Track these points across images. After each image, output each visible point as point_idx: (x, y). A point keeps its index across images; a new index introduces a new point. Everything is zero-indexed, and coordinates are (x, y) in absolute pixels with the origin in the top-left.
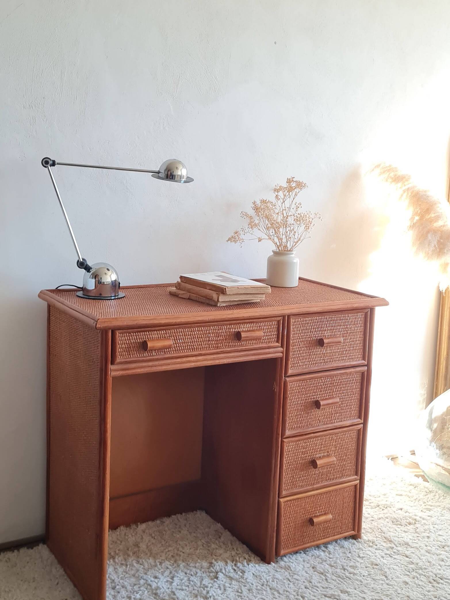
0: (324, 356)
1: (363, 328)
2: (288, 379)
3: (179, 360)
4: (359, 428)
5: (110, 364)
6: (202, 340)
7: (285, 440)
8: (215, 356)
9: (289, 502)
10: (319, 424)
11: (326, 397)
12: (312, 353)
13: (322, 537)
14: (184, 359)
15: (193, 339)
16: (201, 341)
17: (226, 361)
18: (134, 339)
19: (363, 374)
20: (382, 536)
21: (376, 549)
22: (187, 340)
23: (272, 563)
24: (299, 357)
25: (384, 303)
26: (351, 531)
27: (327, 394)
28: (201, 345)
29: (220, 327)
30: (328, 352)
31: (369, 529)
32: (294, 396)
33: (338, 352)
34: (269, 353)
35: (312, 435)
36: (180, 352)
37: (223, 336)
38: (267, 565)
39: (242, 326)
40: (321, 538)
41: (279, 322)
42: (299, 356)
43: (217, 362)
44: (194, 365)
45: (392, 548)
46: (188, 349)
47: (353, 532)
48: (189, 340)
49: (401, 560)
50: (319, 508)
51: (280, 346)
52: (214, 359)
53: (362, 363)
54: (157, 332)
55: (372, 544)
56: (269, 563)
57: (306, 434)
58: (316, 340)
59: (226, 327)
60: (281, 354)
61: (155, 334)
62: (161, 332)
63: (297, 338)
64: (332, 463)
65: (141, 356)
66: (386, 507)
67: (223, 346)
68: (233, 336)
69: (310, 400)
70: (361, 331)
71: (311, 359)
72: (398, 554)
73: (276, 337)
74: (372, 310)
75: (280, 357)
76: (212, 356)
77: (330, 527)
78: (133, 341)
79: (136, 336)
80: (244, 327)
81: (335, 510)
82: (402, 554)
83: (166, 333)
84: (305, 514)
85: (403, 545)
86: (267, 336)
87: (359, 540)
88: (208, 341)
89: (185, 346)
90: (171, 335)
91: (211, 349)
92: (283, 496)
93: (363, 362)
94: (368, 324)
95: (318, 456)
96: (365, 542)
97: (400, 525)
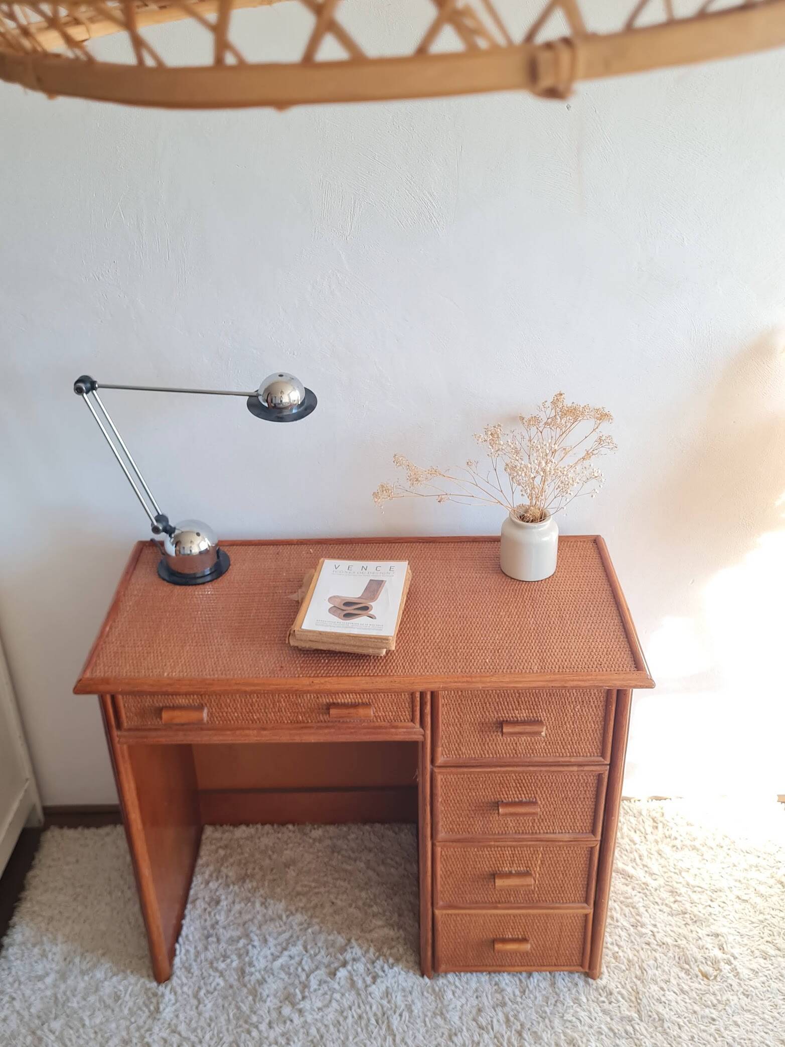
1: (602, 711)
2: (437, 769)
3: (228, 732)
4: (592, 846)
5: (115, 730)
7: (438, 844)
8: (292, 732)
9: (453, 915)
12: (487, 739)
14: (238, 732)
18: (150, 703)
20: (635, 988)
21: (604, 1012)
22: (240, 709)
23: (425, 977)
24: (461, 742)
26: (578, 965)
27: (523, 796)
28: (267, 716)
30: (523, 739)
31: (625, 961)
32: (453, 791)
33: (544, 740)
34: (397, 734)
35: (492, 843)
36: (230, 722)
38: (418, 977)
39: (340, 696)
41: (413, 694)
42: (460, 740)
43: (297, 740)
44: (256, 740)
45: (630, 1020)
47: (580, 968)
50: (511, 930)
51: (418, 726)
52: (291, 735)
53: (598, 762)
54: (186, 696)
55: (607, 996)
56: (422, 976)
57: (479, 842)
58: (497, 721)
59: (310, 696)
60: (422, 737)
62: (193, 697)
63: (454, 716)
66: (695, 919)
67: (306, 720)
68: (324, 709)
69: (486, 799)
70: (598, 715)
71: (487, 747)
72: (631, 1038)
73: (410, 713)
74: (622, 692)
75: (420, 740)
76: (287, 732)
77: (535, 955)
79: (151, 698)
80: (345, 697)
81: (544, 936)
83: (202, 699)
84: (484, 932)
86: (390, 711)
87: (590, 981)
88: (279, 712)
89: (238, 716)
91: (286, 722)
92: (440, 907)
93: (601, 759)
94: (612, 706)
95: (507, 869)
96: (597, 989)
97: (687, 972)
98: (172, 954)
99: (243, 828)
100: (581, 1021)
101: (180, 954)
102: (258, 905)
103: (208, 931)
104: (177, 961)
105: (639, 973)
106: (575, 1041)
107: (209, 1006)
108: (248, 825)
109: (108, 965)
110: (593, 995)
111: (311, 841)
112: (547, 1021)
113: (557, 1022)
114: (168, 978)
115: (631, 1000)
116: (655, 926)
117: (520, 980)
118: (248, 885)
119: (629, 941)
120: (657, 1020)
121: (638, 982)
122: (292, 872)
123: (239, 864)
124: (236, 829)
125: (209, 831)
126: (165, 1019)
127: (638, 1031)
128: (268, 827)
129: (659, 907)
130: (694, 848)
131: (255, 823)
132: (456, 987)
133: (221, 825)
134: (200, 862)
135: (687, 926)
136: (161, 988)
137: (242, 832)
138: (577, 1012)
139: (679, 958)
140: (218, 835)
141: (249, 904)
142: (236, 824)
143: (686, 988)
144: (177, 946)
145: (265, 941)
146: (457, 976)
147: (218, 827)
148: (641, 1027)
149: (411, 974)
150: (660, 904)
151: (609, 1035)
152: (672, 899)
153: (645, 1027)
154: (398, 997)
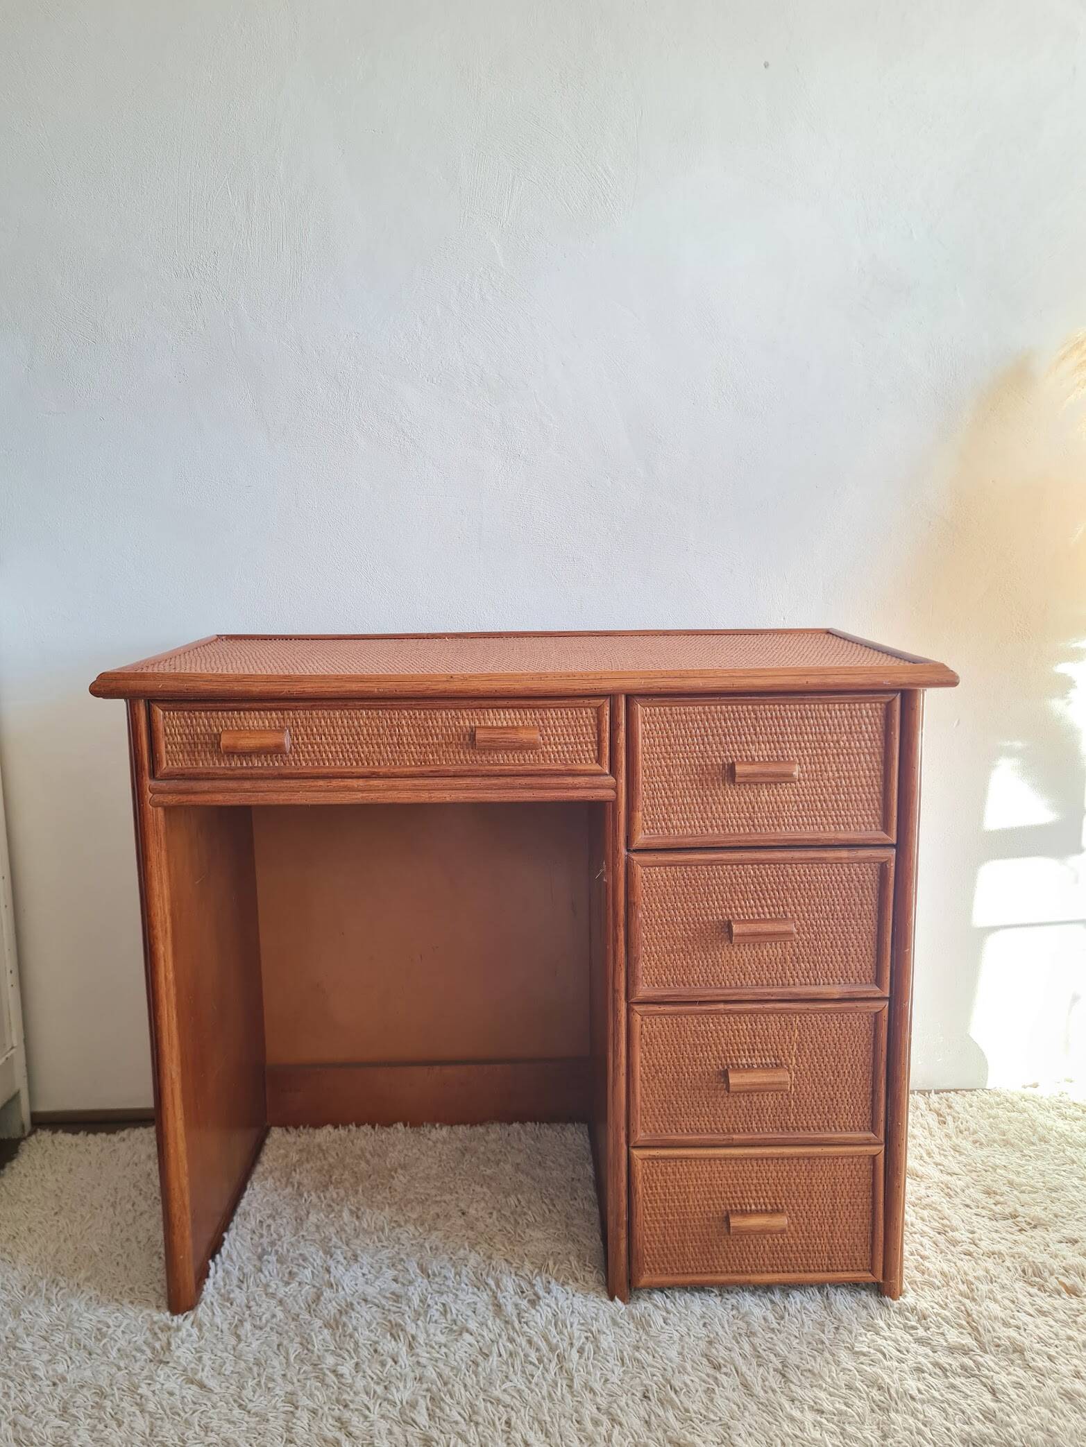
0: (752, 810)
1: (879, 744)
2: (636, 857)
3: (321, 783)
4: (877, 1011)
5: (148, 778)
6: (380, 741)
7: (636, 1008)
8: (416, 782)
9: (660, 1162)
10: (744, 982)
11: (762, 916)
12: (710, 799)
13: (770, 1269)
14: (335, 783)
15: (356, 738)
16: (377, 744)
17: (447, 797)
18: (204, 726)
19: (883, 868)
20: (963, 1308)
21: (920, 1341)
22: (340, 738)
23: (616, 1298)
24: (670, 805)
25: (947, 679)
26: (862, 1271)
27: (766, 910)
28: (380, 753)
29: (430, 714)
30: (763, 798)
31: (939, 1275)
32: (660, 902)
33: (796, 802)
34: (575, 788)
35: (721, 1006)
36: (324, 764)
37: (440, 736)
38: (604, 1300)
39: (491, 714)
40: (765, 1269)
41: (599, 710)
42: (669, 801)
43: (424, 797)
44: (362, 797)
45: (966, 1351)
46: (344, 760)
47: (870, 1275)
48: (345, 737)
49: (966, 1396)
50: (754, 1194)
51: (607, 772)
52: (416, 789)
53: (879, 839)
54: (260, 714)
55: (919, 1320)
56: (612, 1299)
57: (701, 1003)
58: (724, 765)
59: (447, 714)
60: (612, 793)
61: (255, 718)
62: (271, 714)
63: (661, 756)
64: (779, 1087)
65: (223, 765)
66: (1033, 1223)
67: (440, 759)
68: (467, 737)
69: (710, 918)
70: (874, 754)
71: (710, 815)
72: (973, 1376)
73: (595, 747)
74: (908, 698)
75: (608, 798)
76: (410, 782)
77: (795, 1248)
78: (201, 731)
79: (207, 718)
81: (807, 1207)
82: (983, 1379)
83: (283, 718)
84: (711, 1198)
85: (1006, 1351)
86: (566, 744)
87: (887, 1299)
88: (398, 743)
89: (337, 752)
90: (297, 723)
91: (408, 764)
92: (639, 1144)
93: (883, 835)
94: (894, 734)
95: (744, 1061)
96: (900, 1312)
97: (1042, 1288)
98: (203, 1274)
99: (329, 1128)
100: (884, 1355)
101: (214, 1277)
102: (346, 1215)
103: (263, 1250)
104: (209, 1283)
105: (964, 1288)
106: (880, 1381)
107: (255, 1345)
108: (336, 1127)
109: (93, 1293)
110: (897, 1319)
111: (430, 1143)
112: (827, 1355)
113: (843, 1355)
114: (192, 1307)
115: (961, 1326)
116: (973, 1232)
117: (772, 1302)
118: (332, 1192)
119: (938, 1252)
120: (1011, 1350)
121: (967, 1301)
122: (401, 1178)
123: (320, 1171)
124: (317, 1131)
125: (276, 1133)
126: (178, 1363)
127: (982, 1366)
128: (366, 1128)
129: (973, 1211)
130: (1007, 1143)
131: (345, 1124)
132: (668, 1312)
133: (296, 1127)
134: (259, 1169)
135: (1023, 1232)
136: (178, 1319)
137: (326, 1135)
138: (873, 1341)
139: (1024, 1271)
140: (290, 1138)
141: (332, 1216)
142: (317, 1125)
143: (1046, 1307)
144: (211, 1264)
145: (355, 1257)
146: (667, 1297)
147: (291, 1129)
148: (988, 1359)
149: (592, 1296)
150: (972, 1207)
151: (935, 1373)
152: (992, 1201)
153: (992, 1360)
154: (575, 1326)
